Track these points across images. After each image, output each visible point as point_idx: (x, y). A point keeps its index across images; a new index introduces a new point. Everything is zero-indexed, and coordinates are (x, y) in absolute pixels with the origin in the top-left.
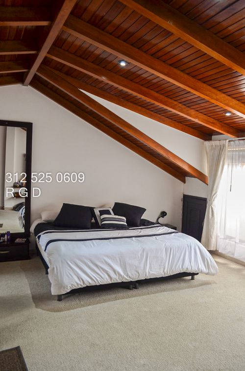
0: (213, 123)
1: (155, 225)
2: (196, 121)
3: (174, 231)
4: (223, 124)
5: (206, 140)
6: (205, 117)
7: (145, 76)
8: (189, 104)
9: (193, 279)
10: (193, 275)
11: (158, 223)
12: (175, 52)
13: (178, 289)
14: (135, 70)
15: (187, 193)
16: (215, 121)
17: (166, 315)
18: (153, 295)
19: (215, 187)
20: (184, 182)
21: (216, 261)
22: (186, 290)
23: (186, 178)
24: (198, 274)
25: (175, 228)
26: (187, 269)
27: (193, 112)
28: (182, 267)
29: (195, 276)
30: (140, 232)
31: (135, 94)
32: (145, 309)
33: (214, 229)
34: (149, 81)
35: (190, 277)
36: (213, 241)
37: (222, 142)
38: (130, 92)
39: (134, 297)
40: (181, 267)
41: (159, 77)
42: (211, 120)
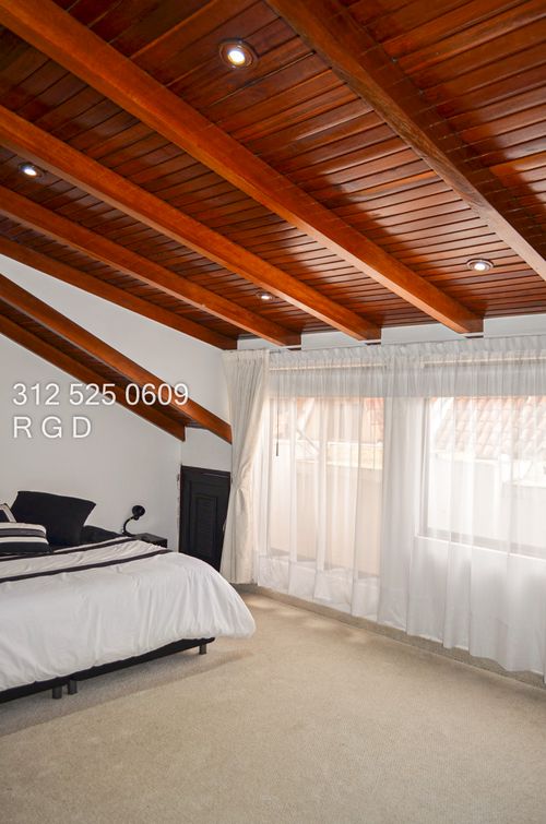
0: (237, 314)
1: (117, 539)
2: (202, 308)
3: (160, 548)
4: (258, 317)
5: (224, 348)
6: (222, 301)
7: (84, 202)
8: (187, 271)
9: (202, 652)
10: (202, 643)
11: (126, 533)
12: (149, 159)
13: (170, 680)
14: (58, 187)
15: (188, 464)
16: (241, 310)
17: (142, 744)
18: (112, 702)
19: (246, 447)
20: (183, 439)
21: (249, 607)
22: (187, 679)
23: (187, 429)
24: (212, 640)
25: (163, 543)
26: (190, 630)
27: (194, 289)
28: (178, 630)
29: (208, 645)
30: (81, 558)
31: (61, 241)
32: (93, 739)
33: (246, 537)
34: (96, 215)
35: (197, 649)
36: (245, 563)
37: (259, 354)
38: (50, 235)
39: (65, 714)
40: (174, 629)
41: (114, 209)
42: (234, 307)
